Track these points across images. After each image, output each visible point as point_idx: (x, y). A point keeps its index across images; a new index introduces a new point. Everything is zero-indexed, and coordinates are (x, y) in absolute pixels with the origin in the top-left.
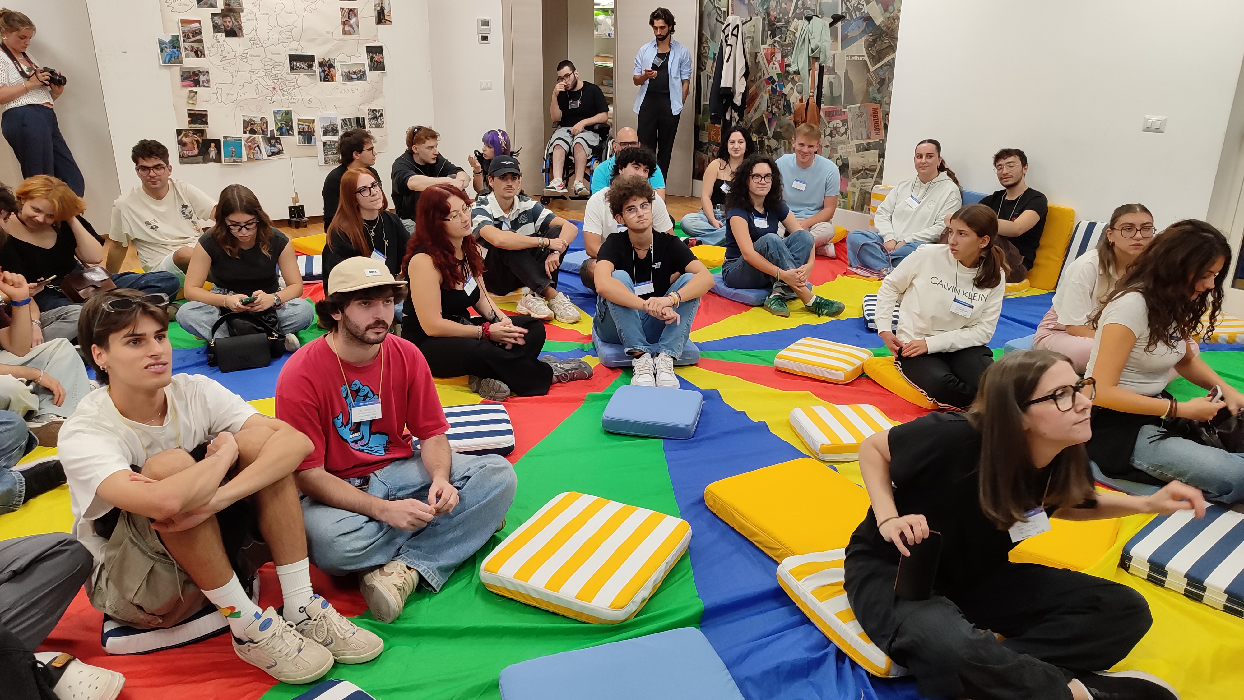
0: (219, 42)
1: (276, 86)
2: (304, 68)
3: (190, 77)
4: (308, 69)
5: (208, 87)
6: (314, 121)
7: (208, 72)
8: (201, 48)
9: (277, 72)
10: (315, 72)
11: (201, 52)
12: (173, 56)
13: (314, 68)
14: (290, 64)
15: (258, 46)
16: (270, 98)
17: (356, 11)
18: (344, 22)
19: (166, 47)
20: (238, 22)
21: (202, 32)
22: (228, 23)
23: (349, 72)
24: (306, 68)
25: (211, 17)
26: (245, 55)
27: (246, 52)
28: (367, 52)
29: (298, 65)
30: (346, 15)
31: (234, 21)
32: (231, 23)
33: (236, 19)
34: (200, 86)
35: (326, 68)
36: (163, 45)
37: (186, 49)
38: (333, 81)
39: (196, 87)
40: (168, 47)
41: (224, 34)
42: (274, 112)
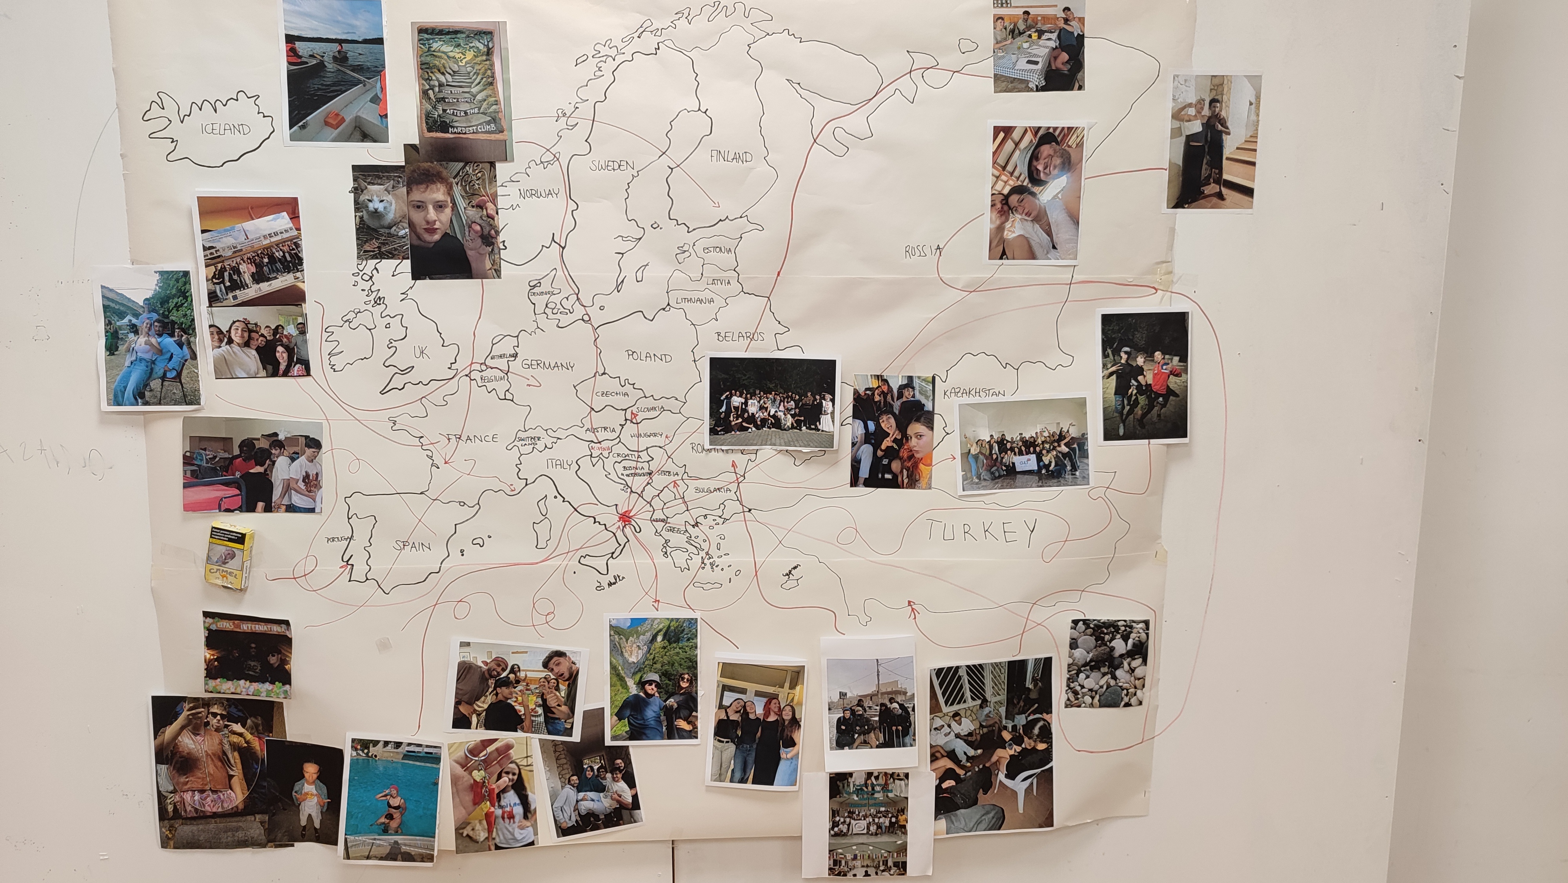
0: (379, 301)
1: (638, 507)
2: (777, 424)
3: (227, 465)
4: (797, 425)
5: (312, 510)
6: (796, 675)
7: (314, 444)
8: (291, 330)
9: (645, 442)
10: (828, 441)
11: (290, 351)
12: (159, 370)
13: (825, 423)
14: (715, 402)
15: (565, 320)
16: (600, 564)
17: (1072, 141)
18: (1006, 197)
19: (134, 329)
20: (481, 206)
21: (305, 255)
22: (432, 214)
23: (1002, 443)
24: (789, 421)
25: (350, 184)
26: (502, 363)
27: (507, 347)
28: (1106, 343)
29: (753, 407)
30: (1020, 162)
31: (461, 203)
32: (448, 211)
33: (470, 195)
34: (268, 509)
35: (888, 423)
36: (122, 315)
37: (221, 336)
38: (913, 483)
39: (251, 509)
40: (143, 327)
41: (407, 265)
42: (616, 630)
